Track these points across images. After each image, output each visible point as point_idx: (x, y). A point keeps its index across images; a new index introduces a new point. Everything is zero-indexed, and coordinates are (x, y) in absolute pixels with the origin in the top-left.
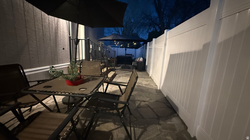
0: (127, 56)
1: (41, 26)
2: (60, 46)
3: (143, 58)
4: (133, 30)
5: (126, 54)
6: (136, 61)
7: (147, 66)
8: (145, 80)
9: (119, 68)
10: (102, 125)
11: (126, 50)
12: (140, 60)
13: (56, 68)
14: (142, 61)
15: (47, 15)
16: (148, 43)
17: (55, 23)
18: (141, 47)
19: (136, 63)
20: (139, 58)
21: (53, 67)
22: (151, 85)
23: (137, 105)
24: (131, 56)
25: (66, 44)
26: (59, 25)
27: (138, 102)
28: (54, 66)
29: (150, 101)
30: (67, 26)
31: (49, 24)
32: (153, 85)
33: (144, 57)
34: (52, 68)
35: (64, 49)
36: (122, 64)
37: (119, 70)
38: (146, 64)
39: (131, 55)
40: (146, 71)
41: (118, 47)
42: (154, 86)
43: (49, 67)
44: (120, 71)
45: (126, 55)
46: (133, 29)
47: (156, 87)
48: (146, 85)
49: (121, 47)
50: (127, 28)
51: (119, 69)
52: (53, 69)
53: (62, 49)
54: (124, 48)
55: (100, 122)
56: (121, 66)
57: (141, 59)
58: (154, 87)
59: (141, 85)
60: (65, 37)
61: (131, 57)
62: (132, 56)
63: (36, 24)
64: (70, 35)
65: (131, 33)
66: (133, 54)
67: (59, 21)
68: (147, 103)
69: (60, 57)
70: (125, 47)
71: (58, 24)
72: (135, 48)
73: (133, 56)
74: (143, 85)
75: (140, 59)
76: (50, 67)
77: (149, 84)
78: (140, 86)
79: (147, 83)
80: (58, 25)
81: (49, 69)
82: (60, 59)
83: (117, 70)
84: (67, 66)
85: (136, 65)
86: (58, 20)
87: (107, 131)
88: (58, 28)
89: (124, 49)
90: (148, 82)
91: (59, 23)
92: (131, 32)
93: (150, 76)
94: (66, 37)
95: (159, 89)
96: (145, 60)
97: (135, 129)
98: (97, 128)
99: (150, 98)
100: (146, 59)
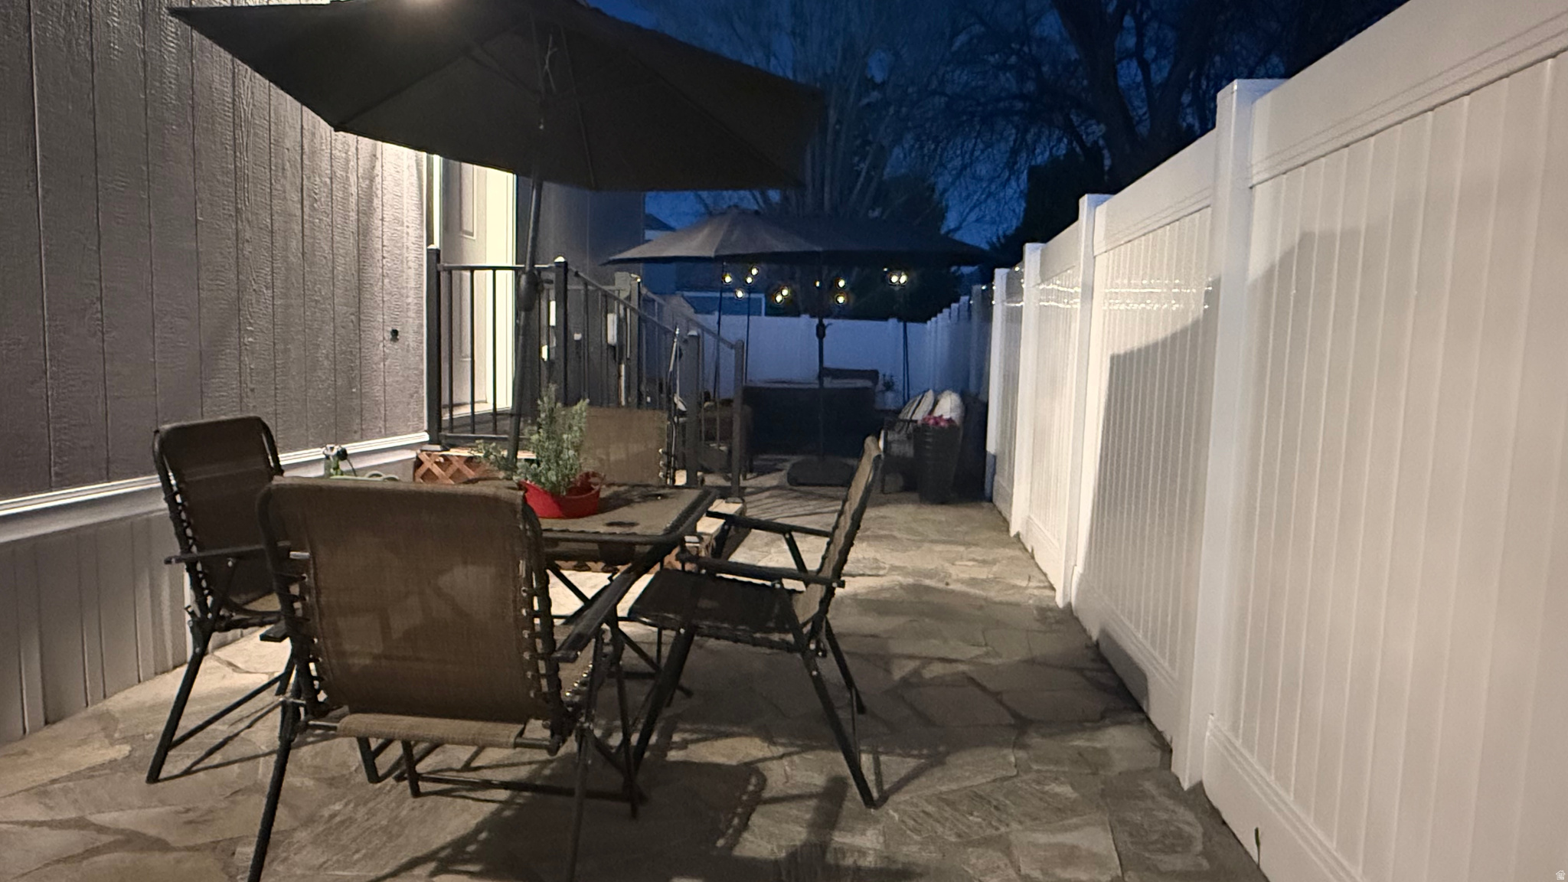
0: (828, 383)
1: (296, 197)
2: (380, 319)
3: (964, 395)
4: (882, 147)
5: (824, 372)
6: (911, 421)
7: (995, 457)
8: (972, 556)
9: (769, 480)
10: (702, 744)
11: (821, 332)
12: (937, 413)
13: (358, 464)
14: (950, 420)
15: (324, 127)
16: (1000, 274)
17: (361, 170)
18: (954, 306)
19: (909, 438)
20: (929, 397)
21: (343, 455)
22: (1014, 586)
23: (897, 674)
24: (868, 384)
25: (410, 300)
26: (378, 180)
27: (904, 662)
28: (351, 448)
29: (987, 661)
30: (420, 178)
31: (331, 179)
32: (1024, 584)
33: (973, 389)
34: (340, 463)
35: (395, 333)
36: (794, 453)
37: (767, 494)
38: (991, 447)
39: (873, 375)
40: (991, 500)
41: (748, 308)
42: (1036, 592)
43: (317, 453)
44: (780, 501)
45: (820, 377)
46: (885, 143)
47: (1048, 592)
48: (973, 582)
49: (774, 310)
50: (830, 138)
51: (768, 489)
52: (344, 466)
53: (388, 336)
54: (805, 318)
55: (687, 736)
56: (788, 465)
57: (948, 406)
58: (1031, 596)
59: (941, 585)
60: (406, 255)
61: (863, 397)
62: (880, 386)
63: (274, 192)
64: (430, 241)
65: (869, 179)
66: (888, 365)
67: (379, 155)
68: (962, 667)
69: (377, 391)
70: (819, 307)
71: (376, 172)
72: (906, 317)
73: (889, 386)
74: (954, 586)
75: (936, 403)
76: (328, 457)
77: (996, 580)
78: (928, 589)
79: (982, 573)
80: (372, 180)
81: (322, 466)
82: (377, 403)
83: (755, 497)
84: (411, 455)
85: (909, 450)
86: (375, 148)
87: (734, 763)
88: (371, 201)
89: (806, 323)
90: (995, 569)
91: (378, 164)
92: (864, 166)
93: (1013, 533)
94: (412, 256)
95: (1060, 602)
96: (976, 410)
97: (883, 758)
98: (674, 755)
99: (986, 645)
100: (985, 406)
